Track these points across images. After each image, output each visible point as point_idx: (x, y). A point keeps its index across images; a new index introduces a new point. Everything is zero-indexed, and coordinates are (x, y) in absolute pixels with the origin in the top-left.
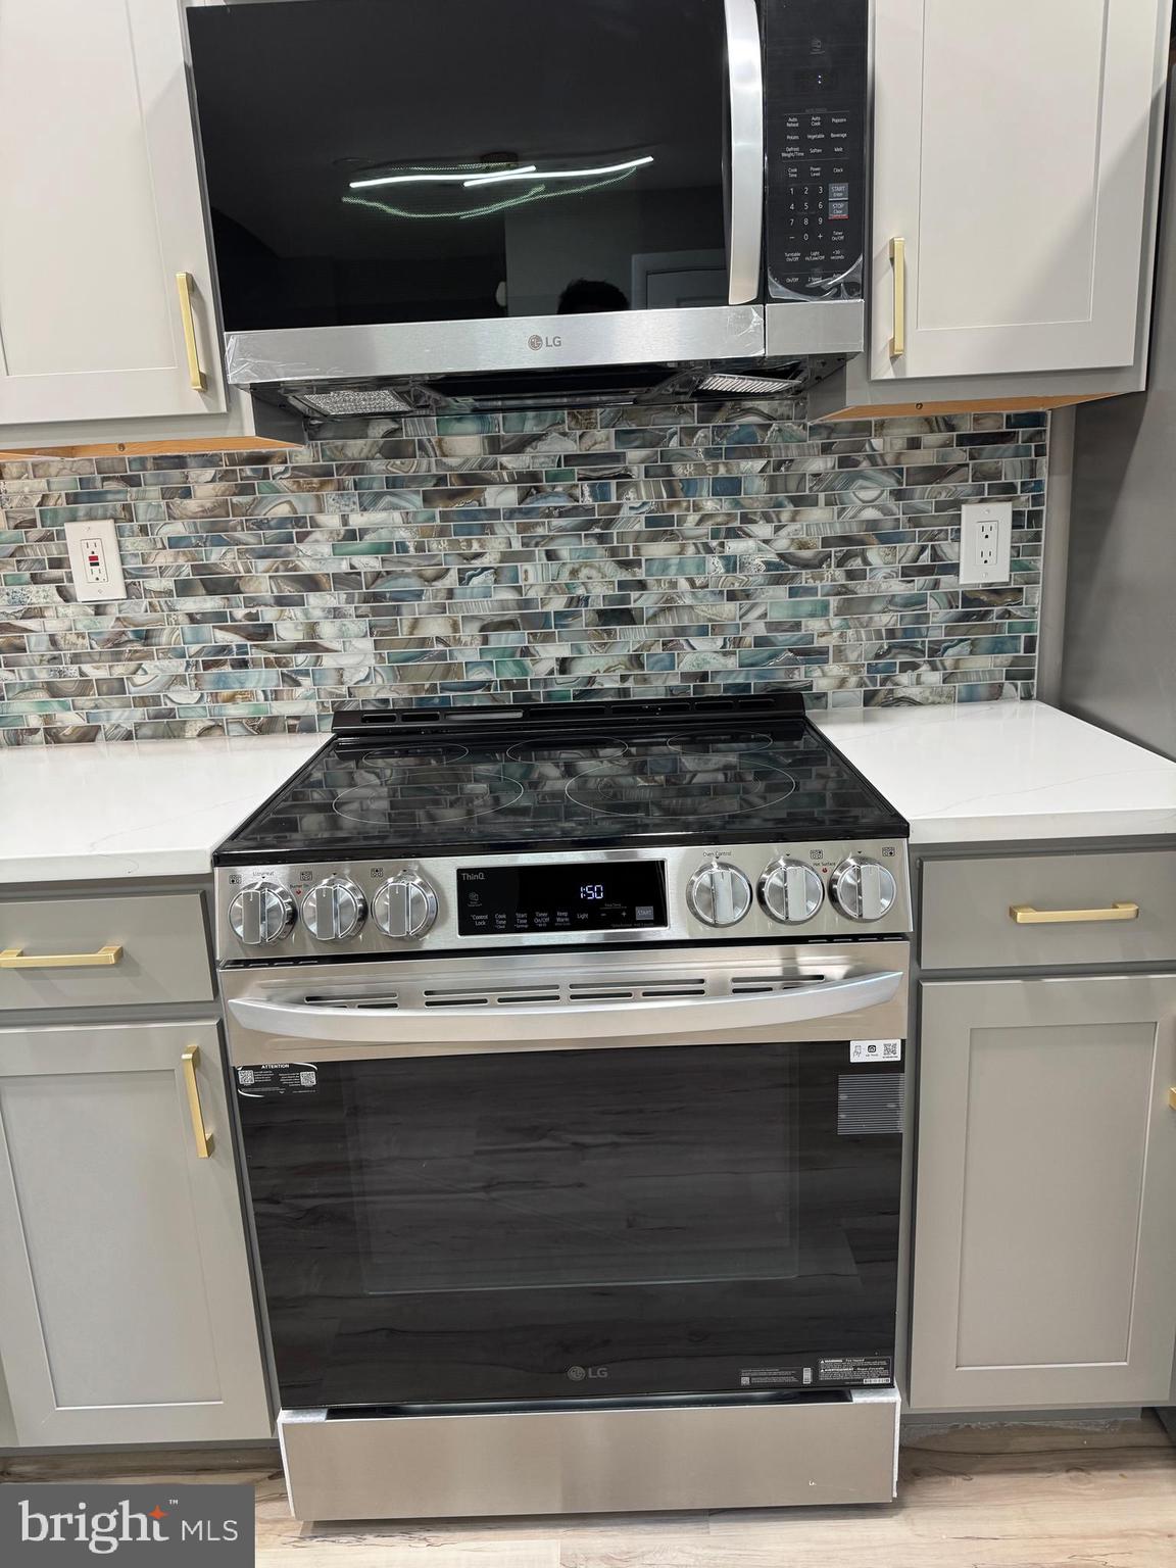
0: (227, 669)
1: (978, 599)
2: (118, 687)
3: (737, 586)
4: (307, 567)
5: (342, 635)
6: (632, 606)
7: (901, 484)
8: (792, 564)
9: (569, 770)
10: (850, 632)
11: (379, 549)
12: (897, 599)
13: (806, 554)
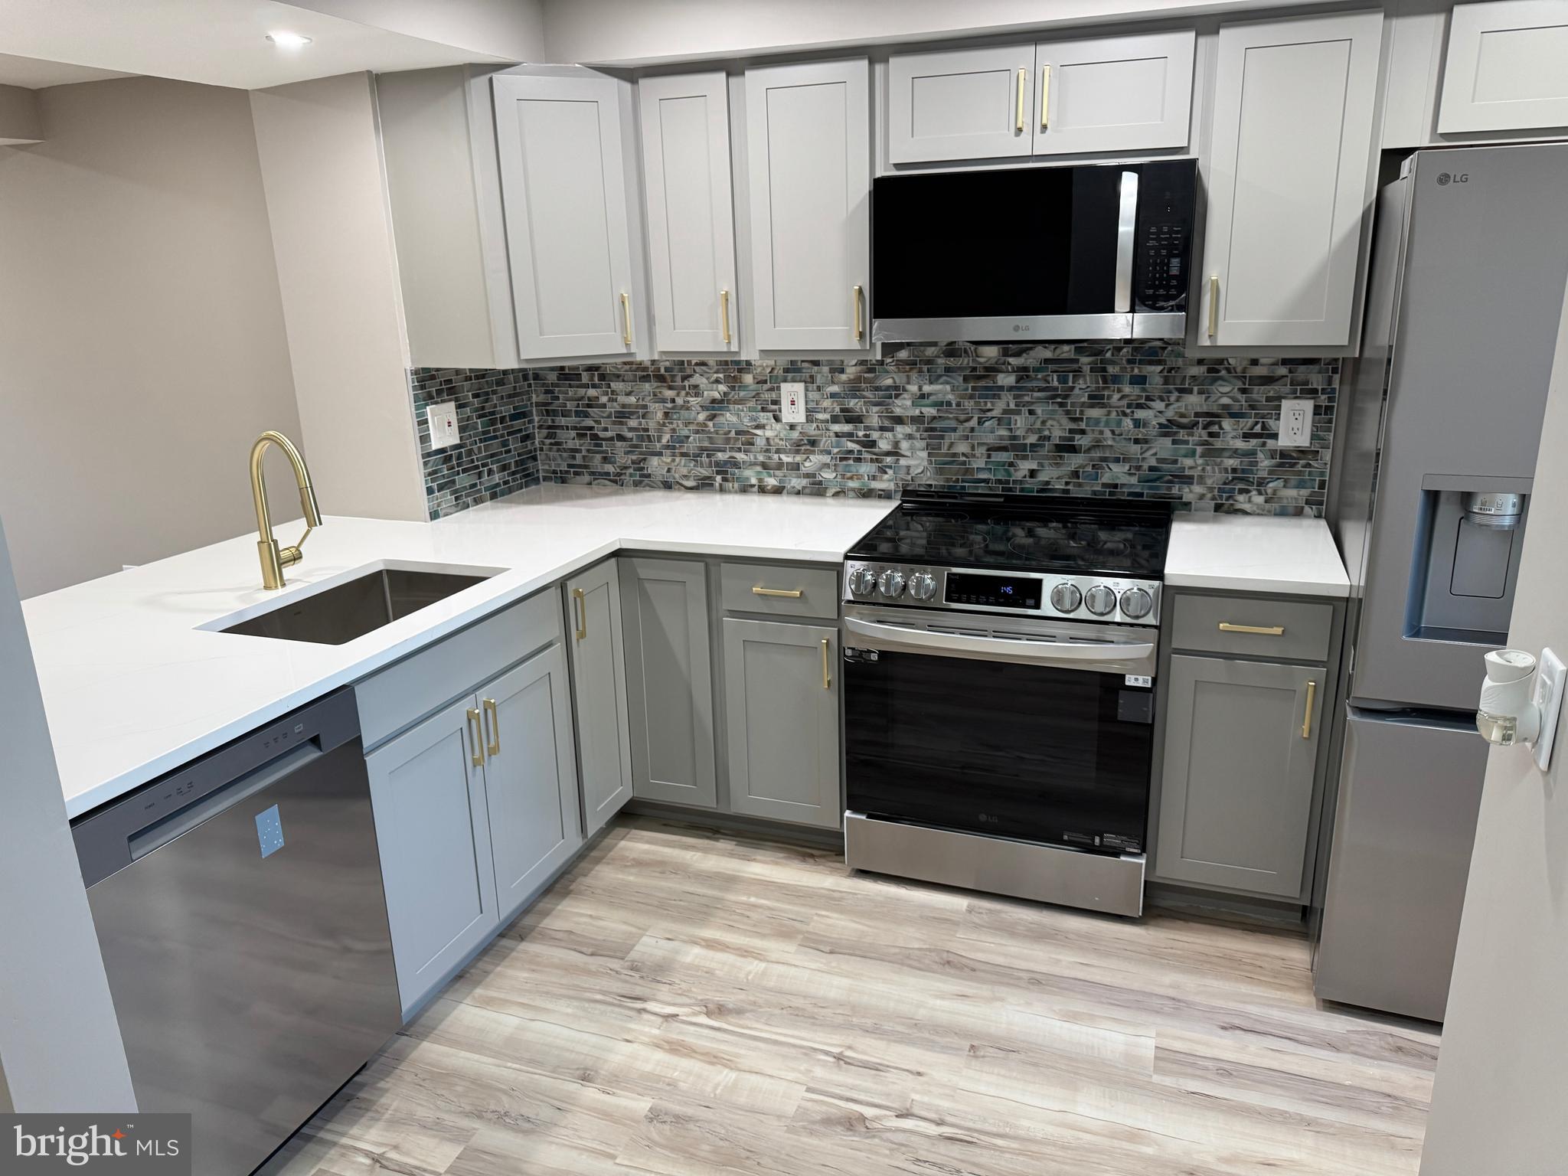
0: (851, 462)
1: (1291, 456)
2: (796, 467)
3: (1140, 436)
4: (898, 411)
5: (912, 448)
6: (1075, 443)
7: (1245, 384)
8: (1174, 425)
9: (1030, 533)
10: (1208, 468)
11: (938, 404)
12: (1239, 451)
13: (1184, 421)
